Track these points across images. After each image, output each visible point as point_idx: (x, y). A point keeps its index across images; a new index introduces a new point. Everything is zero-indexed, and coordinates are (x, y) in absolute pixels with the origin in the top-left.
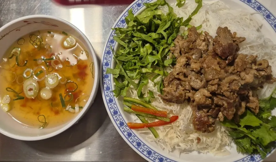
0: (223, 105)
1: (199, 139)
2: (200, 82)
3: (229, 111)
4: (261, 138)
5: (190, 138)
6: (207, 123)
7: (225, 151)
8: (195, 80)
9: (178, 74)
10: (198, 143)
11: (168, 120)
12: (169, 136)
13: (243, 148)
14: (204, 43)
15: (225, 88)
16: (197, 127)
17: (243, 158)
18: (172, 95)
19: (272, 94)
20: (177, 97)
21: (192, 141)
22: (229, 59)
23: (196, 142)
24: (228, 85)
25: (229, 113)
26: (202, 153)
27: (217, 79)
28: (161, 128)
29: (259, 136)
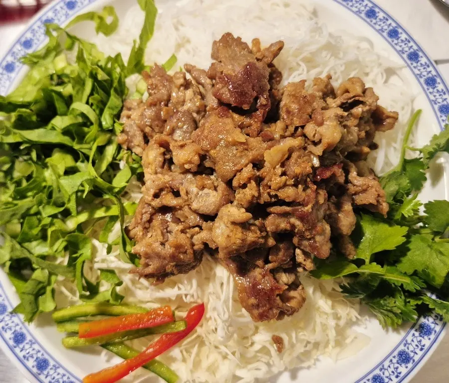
0: (293, 226)
1: (278, 341)
2: (215, 193)
3: (313, 238)
4: (423, 271)
5: (257, 347)
6: (277, 292)
7: (356, 338)
8: (200, 193)
9: (156, 196)
10: (280, 350)
11: (181, 327)
12: (205, 364)
13: (391, 315)
14: (189, 93)
15: (277, 181)
16: (256, 312)
17: (404, 338)
18: (158, 256)
19: (404, 153)
20: (173, 257)
21: (264, 350)
22: (262, 105)
23: (273, 349)
24: (279, 170)
25: (315, 242)
26: (302, 368)
27: (246, 166)
28: (176, 352)
29: (416, 269)
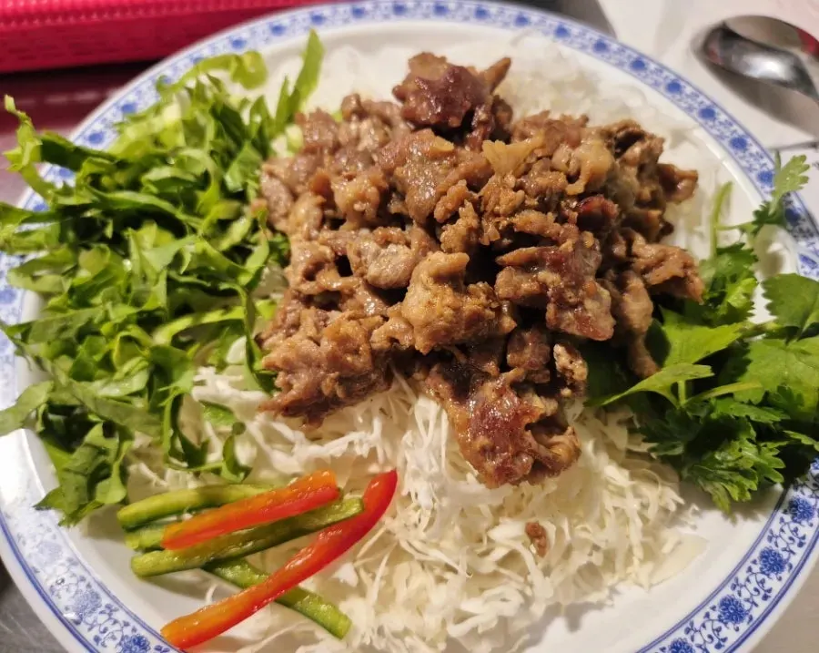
0: (544, 286)
1: (535, 534)
2: (406, 249)
3: (581, 303)
5: (500, 553)
6: (527, 420)
8: (383, 251)
10: (542, 550)
11: (351, 506)
17: (767, 528)
21: (512, 558)
22: (481, 123)
23: (528, 554)
24: (511, 180)
25: (585, 310)
27: (455, 183)
